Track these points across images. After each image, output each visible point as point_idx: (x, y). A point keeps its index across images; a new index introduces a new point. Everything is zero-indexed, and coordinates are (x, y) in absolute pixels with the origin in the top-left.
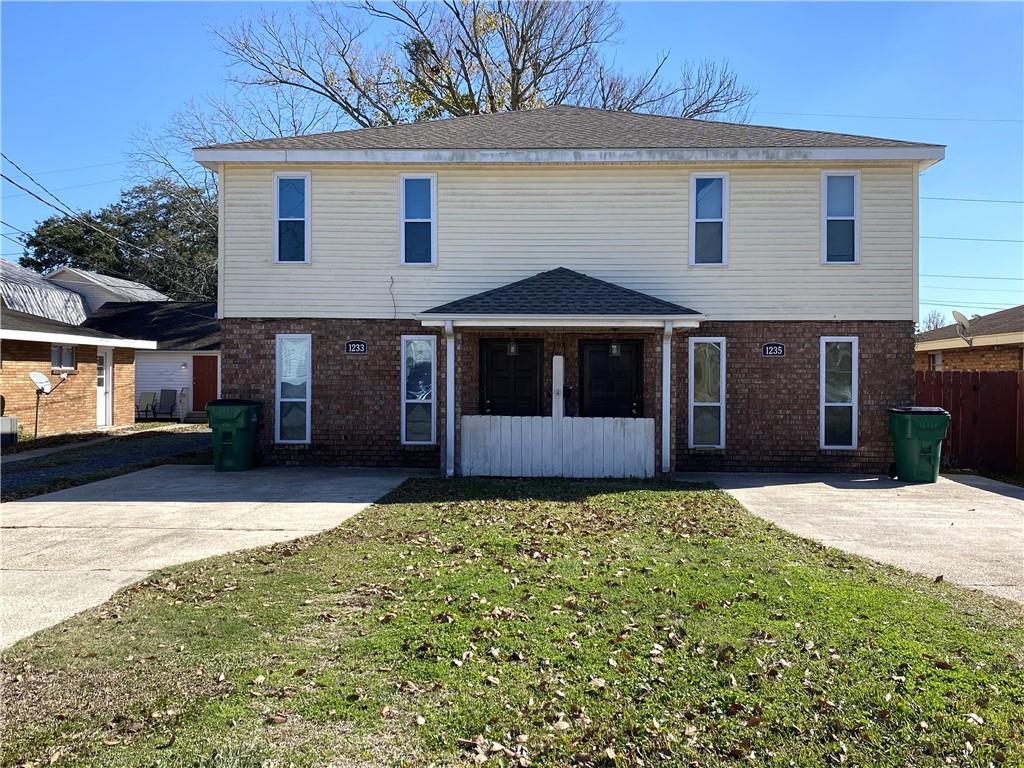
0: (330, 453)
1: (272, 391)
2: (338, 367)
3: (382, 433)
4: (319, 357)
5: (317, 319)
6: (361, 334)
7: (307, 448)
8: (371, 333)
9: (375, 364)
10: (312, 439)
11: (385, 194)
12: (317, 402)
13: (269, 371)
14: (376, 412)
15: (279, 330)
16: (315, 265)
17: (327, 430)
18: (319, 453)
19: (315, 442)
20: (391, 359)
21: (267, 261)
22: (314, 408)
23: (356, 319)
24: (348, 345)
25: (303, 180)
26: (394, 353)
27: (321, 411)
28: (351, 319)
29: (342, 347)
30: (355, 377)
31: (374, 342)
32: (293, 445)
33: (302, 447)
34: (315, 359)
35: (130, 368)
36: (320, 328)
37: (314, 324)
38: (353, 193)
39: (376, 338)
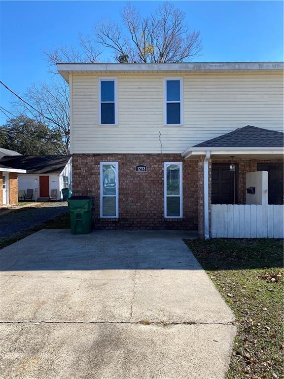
0: (129, 223)
1: (99, 191)
2: (132, 179)
3: (155, 212)
4: (122, 173)
5: (121, 154)
6: (144, 161)
7: (117, 220)
8: (149, 161)
9: (151, 177)
10: (119, 216)
11: (156, 88)
12: (121, 197)
13: (97, 181)
14: (151, 202)
15: (102, 160)
16: (119, 126)
17: (127, 211)
18: (123, 223)
19: (121, 217)
20: (159, 174)
21: (95, 124)
22: (120, 200)
23: (141, 154)
24: (137, 167)
25: (114, 82)
26: (161, 171)
27: (124, 201)
28: (139, 154)
29: (134, 168)
30: (141, 184)
31: (150, 165)
32: (110, 219)
33: (114, 220)
34: (121, 174)
35: (16, 181)
36: (123, 159)
37: (120, 157)
38: (139, 88)
39: (151, 164)
